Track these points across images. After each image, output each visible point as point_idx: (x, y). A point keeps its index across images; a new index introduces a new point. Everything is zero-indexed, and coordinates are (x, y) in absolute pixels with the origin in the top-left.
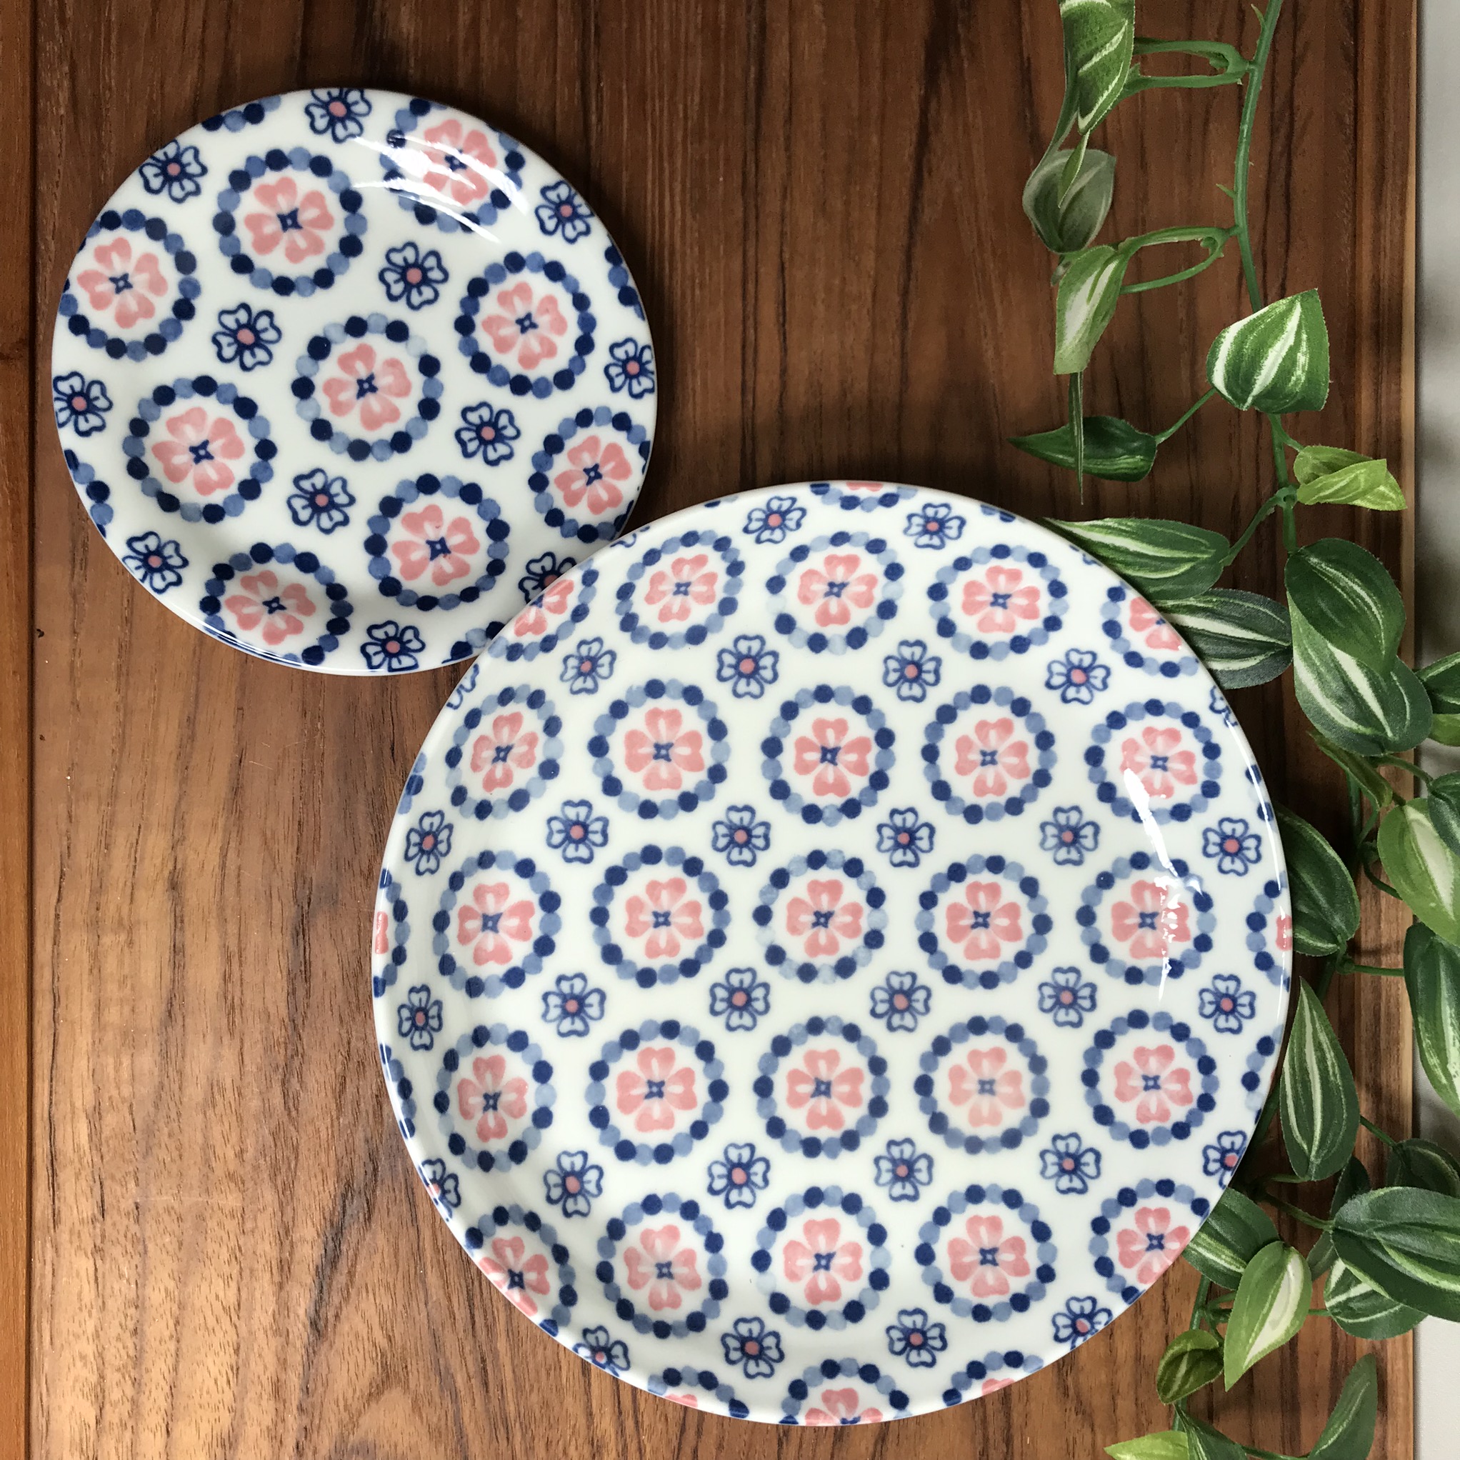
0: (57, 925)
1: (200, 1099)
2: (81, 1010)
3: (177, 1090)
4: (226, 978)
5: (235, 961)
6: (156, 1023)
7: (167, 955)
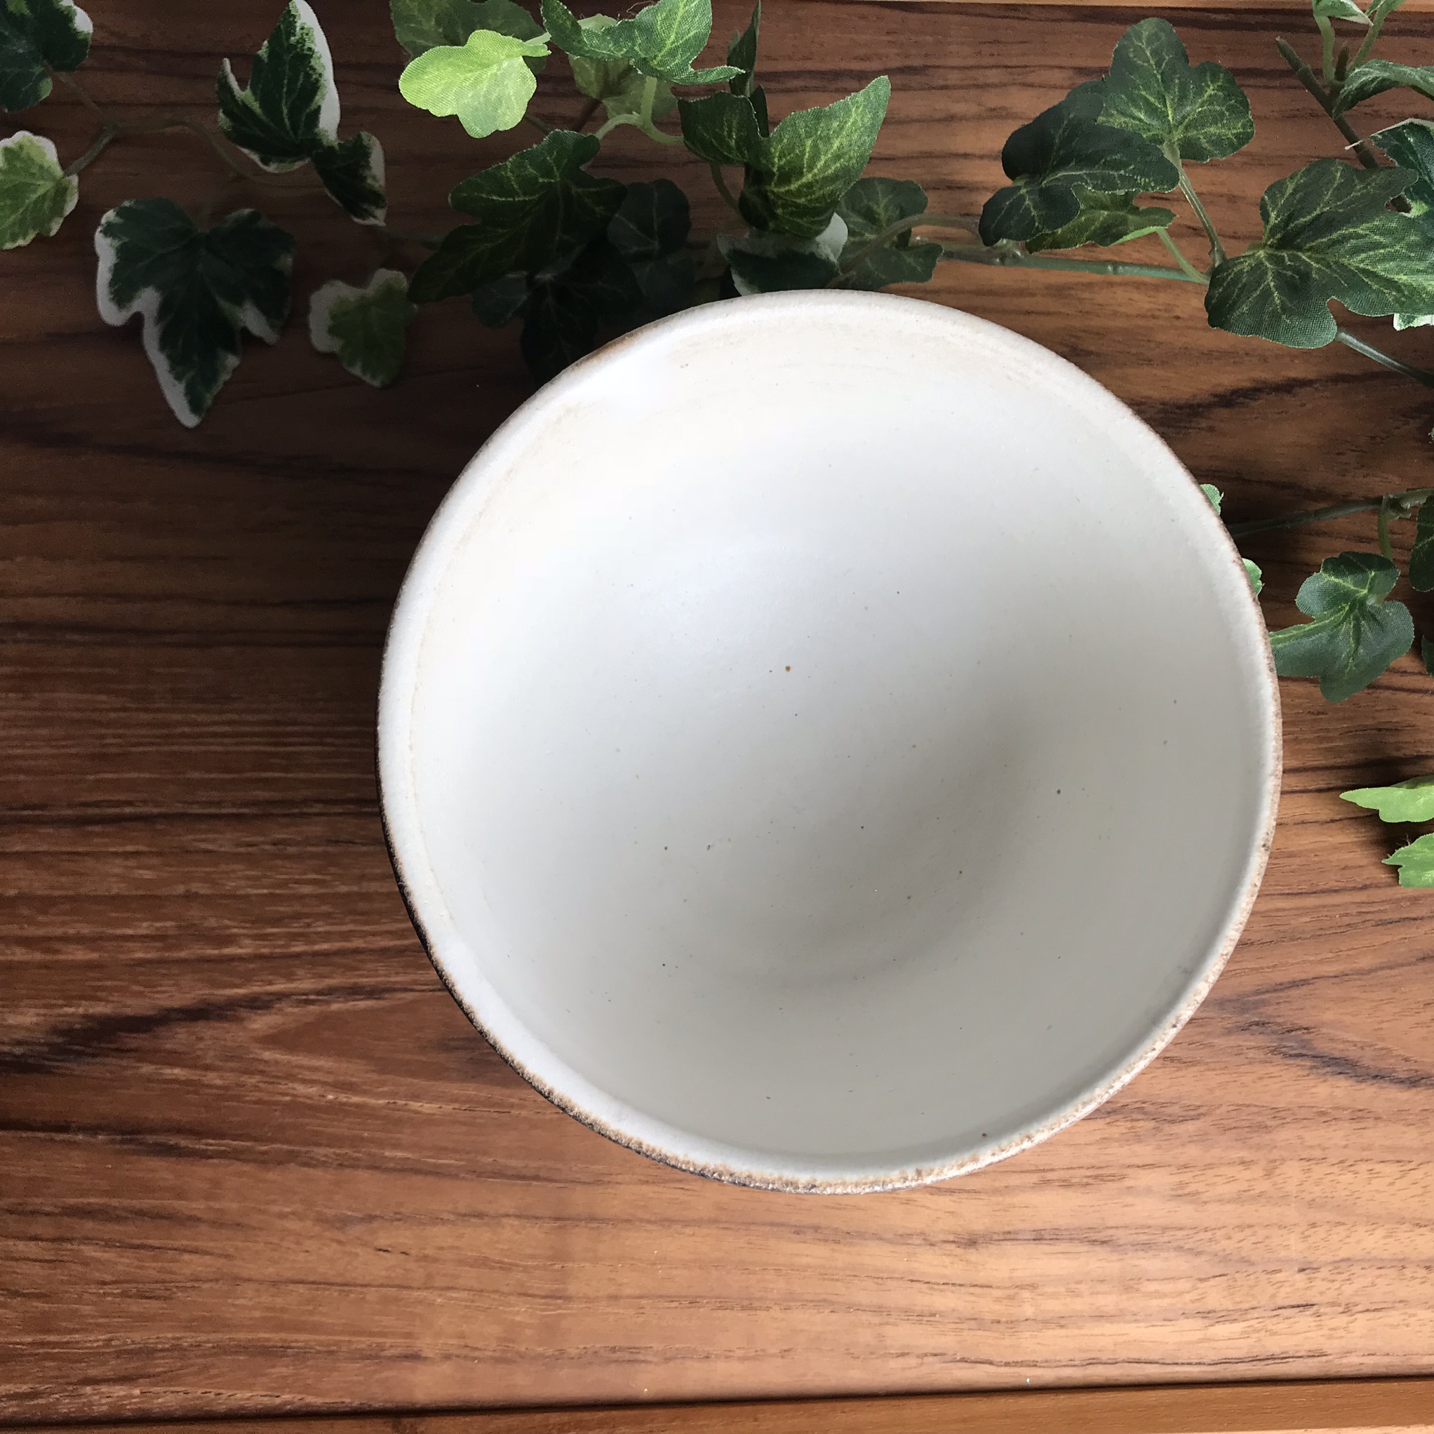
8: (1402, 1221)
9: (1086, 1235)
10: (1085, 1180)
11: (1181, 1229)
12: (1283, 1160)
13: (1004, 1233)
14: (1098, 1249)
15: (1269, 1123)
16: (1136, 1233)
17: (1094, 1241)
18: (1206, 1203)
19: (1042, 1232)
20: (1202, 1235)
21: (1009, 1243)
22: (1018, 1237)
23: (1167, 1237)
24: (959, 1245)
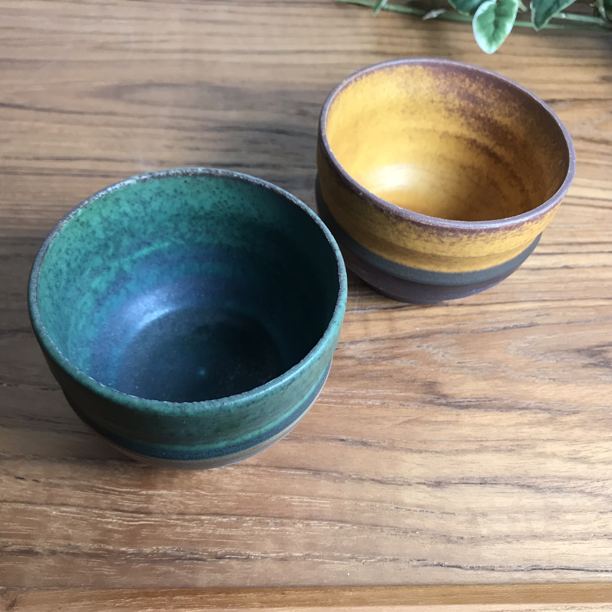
0: (479, 568)
1: (585, 466)
2: (539, 549)
3: (583, 482)
4: (497, 450)
5: (485, 444)
6: (538, 496)
7: (488, 489)
9: (516, 482)
10: (510, 448)
11: (582, 479)
13: (459, 479)
14: (526, 490)
16: (551, 481)
17: (522, 486)
18: (594, 463)
19: (485, 479)
20: (596, 484)
21: (463, 485)
22: (469, 482)
23: (572, 484)
24: (429, 486)
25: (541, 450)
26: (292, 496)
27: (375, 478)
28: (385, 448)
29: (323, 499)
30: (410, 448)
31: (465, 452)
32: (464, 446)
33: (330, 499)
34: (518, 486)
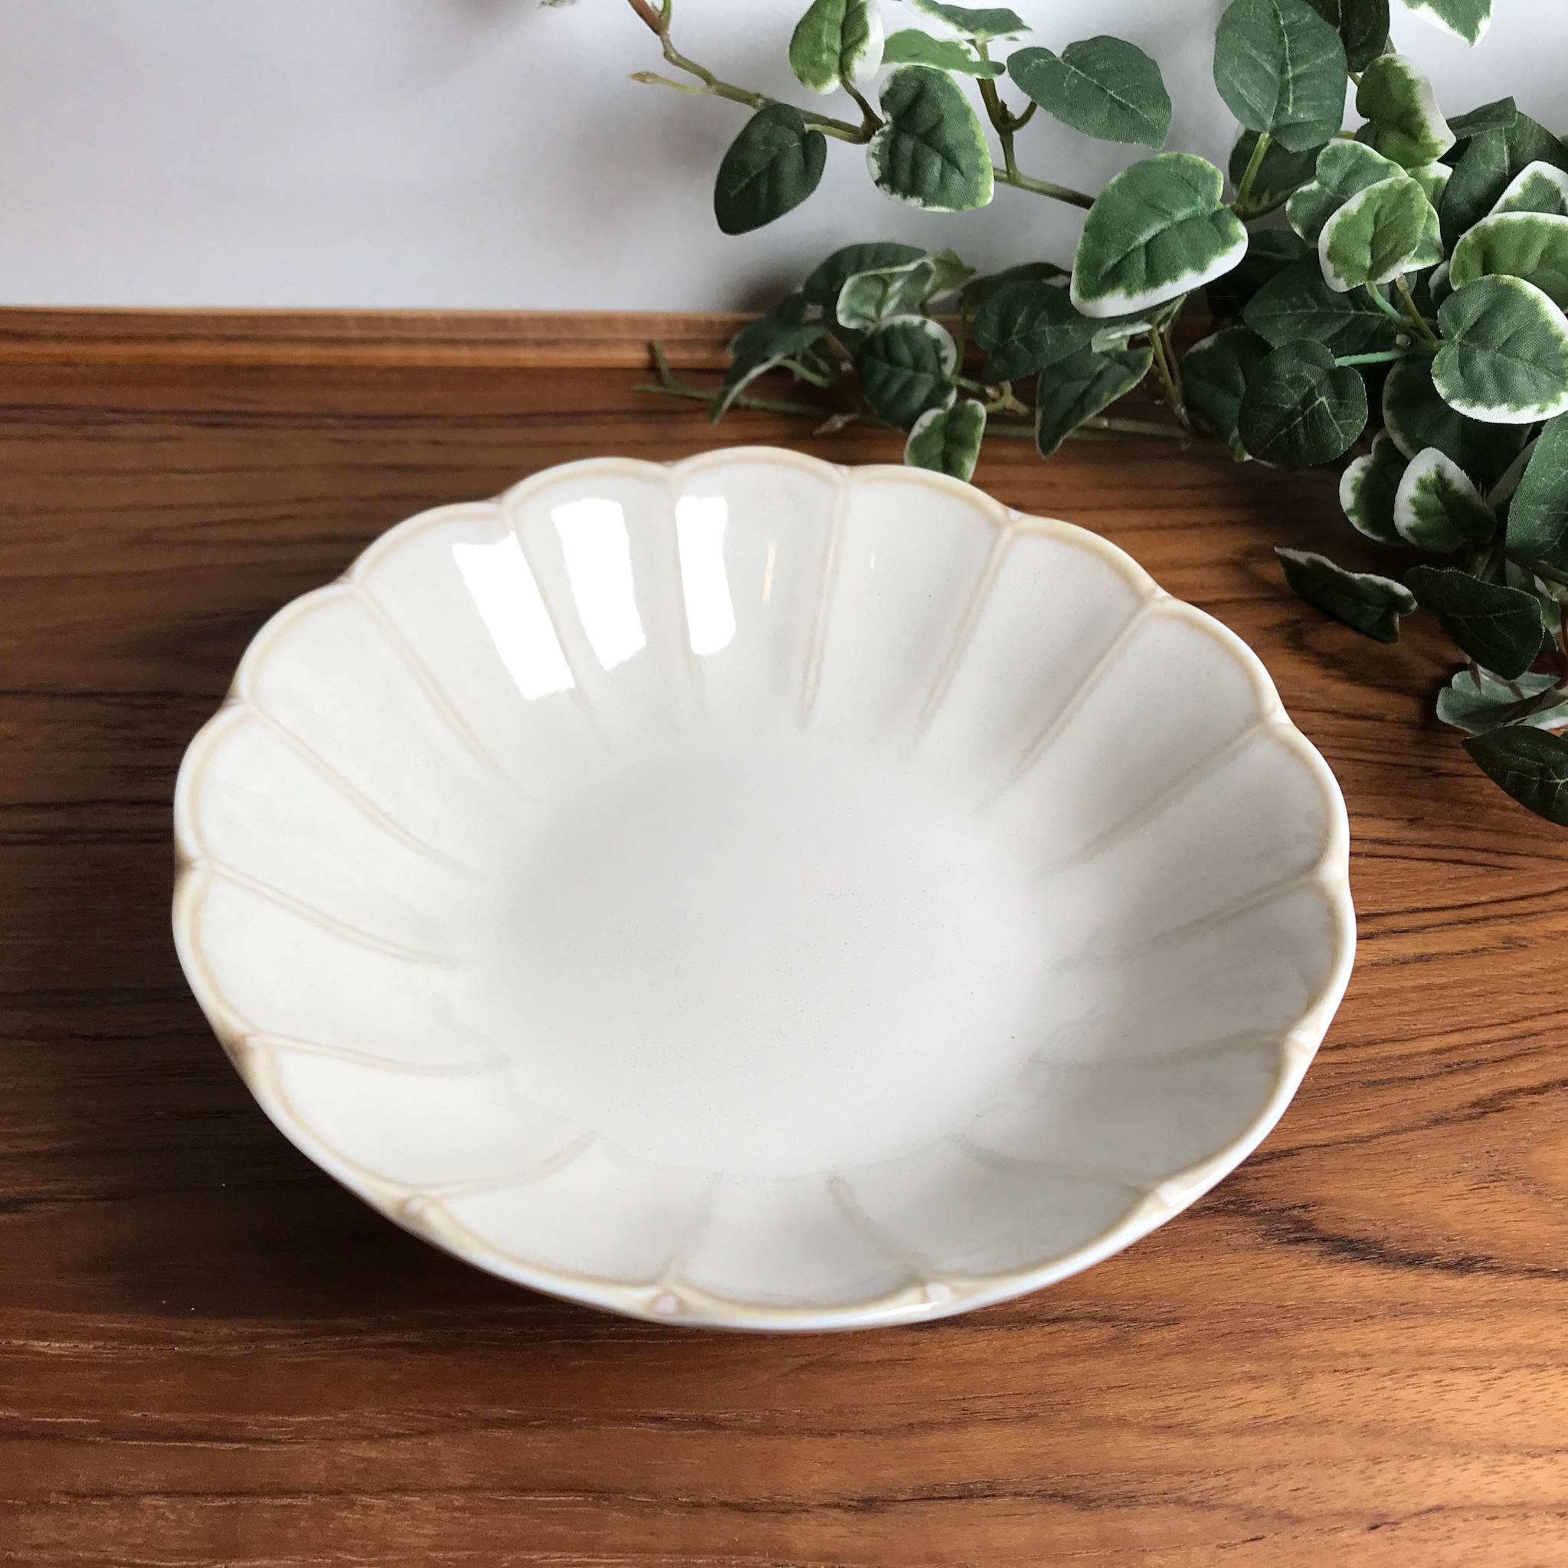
8: (1504, 1449)
9: (1038, 1488)
10: (1026, 1411)
11: (1181, 1474)
12: (1310, 1374)
13: (914, 1490)
14: (1058, 1506)
15: (1278, 1326)
16: (1114, 1482)
17: (1052, 1496)
18: (1209, 1435)
19: (971, 1487)
20: (1213, 1482)
21: (923, 1503)
22: (936, 1495)
23: (1161, 1485)
24: (847, 1509)
25: (1095, 1413)
26: (547, 1554)
27: (730, 1499)
28: (753, 1431)
29: (615, 1555)
30: (808, 1426)
31: (928, 1426)
32: (925, 1415)
33: (629, 1555)
34: (1042, 1496)
